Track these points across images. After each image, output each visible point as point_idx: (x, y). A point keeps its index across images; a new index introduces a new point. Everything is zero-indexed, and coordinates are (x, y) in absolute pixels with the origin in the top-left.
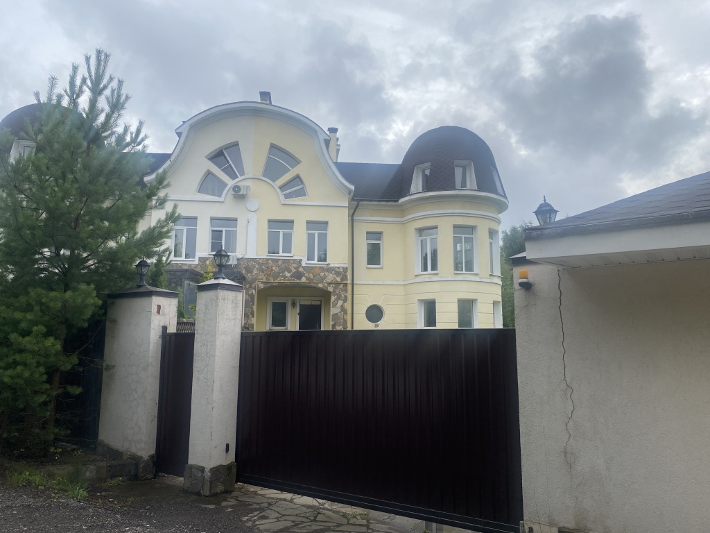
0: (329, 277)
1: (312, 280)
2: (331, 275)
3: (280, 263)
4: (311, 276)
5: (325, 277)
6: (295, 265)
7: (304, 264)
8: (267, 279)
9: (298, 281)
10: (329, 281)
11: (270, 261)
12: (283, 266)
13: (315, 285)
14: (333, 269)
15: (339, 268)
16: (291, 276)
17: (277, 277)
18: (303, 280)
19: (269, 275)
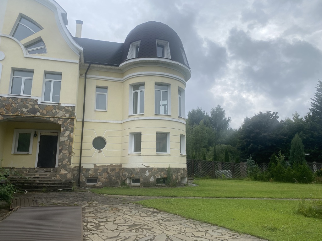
0: (59, 114)
1: (46, 115)
2: (61, 112)
3: (19, 101)
4: (45, 112)
5: (56, 113)
6: (32, 103)
7: (39, 103)
8: (6, 113)
9: (33, 115)
10: (59, 116)
11: (10, 99)
12: (22, 103)
13: (48, 119)
14: (64, 107)
15: (68, 107)
16: (28, 112)
17: (16, 112)
18: (38, 114)
19: (9, 110)
